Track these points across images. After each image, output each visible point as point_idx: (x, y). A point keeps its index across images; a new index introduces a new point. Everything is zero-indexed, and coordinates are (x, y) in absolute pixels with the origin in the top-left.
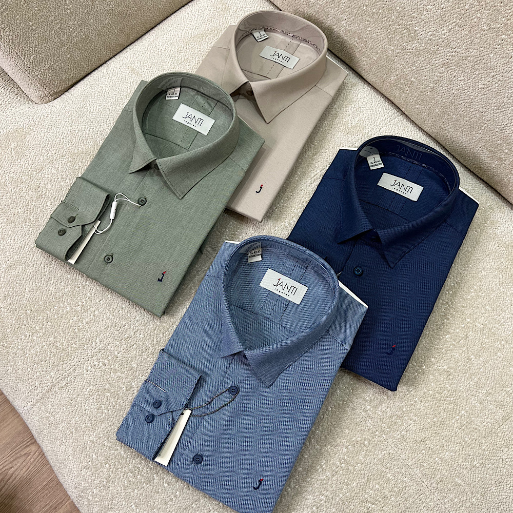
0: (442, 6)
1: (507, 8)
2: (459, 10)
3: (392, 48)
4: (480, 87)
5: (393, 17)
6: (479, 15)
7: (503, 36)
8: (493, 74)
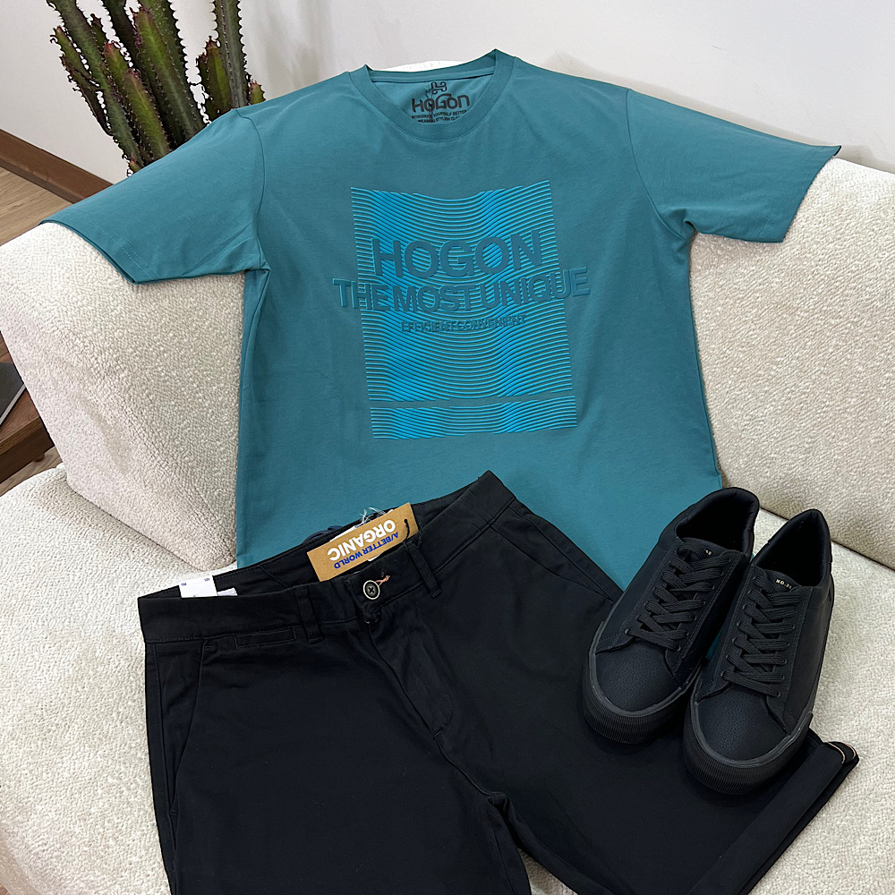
0: (797, 355)
1: (884, 341)
2: (821, 355)
3: (736, 421)
4: (872, 441)
5: (730, 382)
6: (849, 356)
7: (887, 375)
8: (886, 422)
